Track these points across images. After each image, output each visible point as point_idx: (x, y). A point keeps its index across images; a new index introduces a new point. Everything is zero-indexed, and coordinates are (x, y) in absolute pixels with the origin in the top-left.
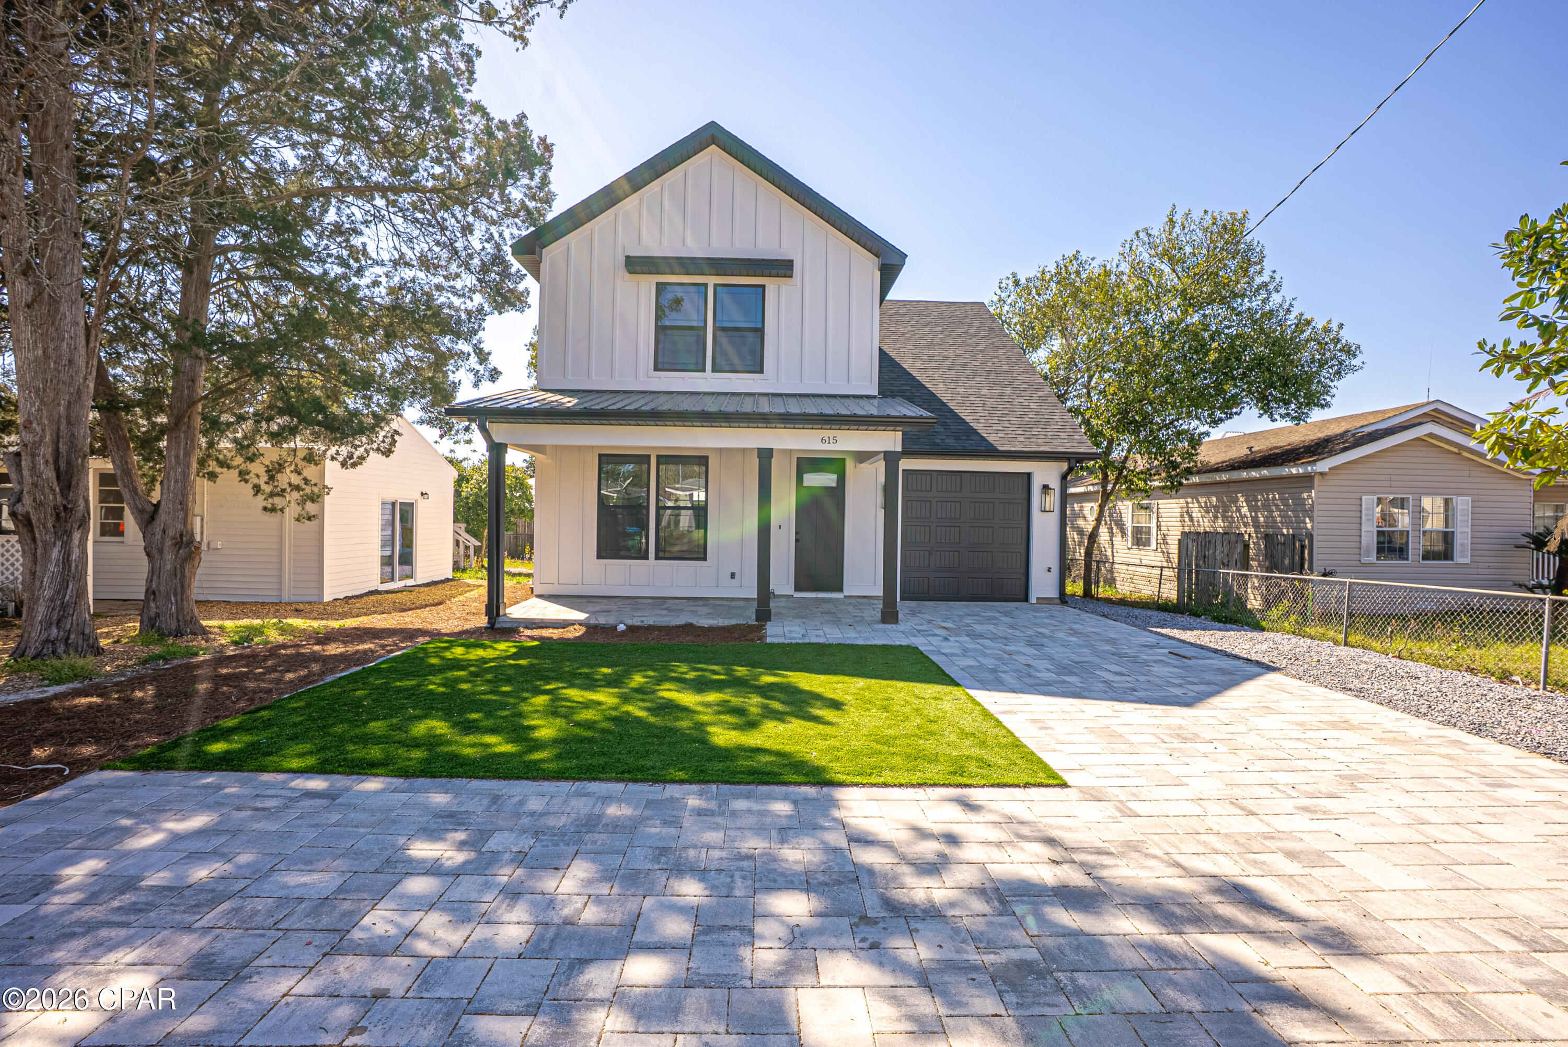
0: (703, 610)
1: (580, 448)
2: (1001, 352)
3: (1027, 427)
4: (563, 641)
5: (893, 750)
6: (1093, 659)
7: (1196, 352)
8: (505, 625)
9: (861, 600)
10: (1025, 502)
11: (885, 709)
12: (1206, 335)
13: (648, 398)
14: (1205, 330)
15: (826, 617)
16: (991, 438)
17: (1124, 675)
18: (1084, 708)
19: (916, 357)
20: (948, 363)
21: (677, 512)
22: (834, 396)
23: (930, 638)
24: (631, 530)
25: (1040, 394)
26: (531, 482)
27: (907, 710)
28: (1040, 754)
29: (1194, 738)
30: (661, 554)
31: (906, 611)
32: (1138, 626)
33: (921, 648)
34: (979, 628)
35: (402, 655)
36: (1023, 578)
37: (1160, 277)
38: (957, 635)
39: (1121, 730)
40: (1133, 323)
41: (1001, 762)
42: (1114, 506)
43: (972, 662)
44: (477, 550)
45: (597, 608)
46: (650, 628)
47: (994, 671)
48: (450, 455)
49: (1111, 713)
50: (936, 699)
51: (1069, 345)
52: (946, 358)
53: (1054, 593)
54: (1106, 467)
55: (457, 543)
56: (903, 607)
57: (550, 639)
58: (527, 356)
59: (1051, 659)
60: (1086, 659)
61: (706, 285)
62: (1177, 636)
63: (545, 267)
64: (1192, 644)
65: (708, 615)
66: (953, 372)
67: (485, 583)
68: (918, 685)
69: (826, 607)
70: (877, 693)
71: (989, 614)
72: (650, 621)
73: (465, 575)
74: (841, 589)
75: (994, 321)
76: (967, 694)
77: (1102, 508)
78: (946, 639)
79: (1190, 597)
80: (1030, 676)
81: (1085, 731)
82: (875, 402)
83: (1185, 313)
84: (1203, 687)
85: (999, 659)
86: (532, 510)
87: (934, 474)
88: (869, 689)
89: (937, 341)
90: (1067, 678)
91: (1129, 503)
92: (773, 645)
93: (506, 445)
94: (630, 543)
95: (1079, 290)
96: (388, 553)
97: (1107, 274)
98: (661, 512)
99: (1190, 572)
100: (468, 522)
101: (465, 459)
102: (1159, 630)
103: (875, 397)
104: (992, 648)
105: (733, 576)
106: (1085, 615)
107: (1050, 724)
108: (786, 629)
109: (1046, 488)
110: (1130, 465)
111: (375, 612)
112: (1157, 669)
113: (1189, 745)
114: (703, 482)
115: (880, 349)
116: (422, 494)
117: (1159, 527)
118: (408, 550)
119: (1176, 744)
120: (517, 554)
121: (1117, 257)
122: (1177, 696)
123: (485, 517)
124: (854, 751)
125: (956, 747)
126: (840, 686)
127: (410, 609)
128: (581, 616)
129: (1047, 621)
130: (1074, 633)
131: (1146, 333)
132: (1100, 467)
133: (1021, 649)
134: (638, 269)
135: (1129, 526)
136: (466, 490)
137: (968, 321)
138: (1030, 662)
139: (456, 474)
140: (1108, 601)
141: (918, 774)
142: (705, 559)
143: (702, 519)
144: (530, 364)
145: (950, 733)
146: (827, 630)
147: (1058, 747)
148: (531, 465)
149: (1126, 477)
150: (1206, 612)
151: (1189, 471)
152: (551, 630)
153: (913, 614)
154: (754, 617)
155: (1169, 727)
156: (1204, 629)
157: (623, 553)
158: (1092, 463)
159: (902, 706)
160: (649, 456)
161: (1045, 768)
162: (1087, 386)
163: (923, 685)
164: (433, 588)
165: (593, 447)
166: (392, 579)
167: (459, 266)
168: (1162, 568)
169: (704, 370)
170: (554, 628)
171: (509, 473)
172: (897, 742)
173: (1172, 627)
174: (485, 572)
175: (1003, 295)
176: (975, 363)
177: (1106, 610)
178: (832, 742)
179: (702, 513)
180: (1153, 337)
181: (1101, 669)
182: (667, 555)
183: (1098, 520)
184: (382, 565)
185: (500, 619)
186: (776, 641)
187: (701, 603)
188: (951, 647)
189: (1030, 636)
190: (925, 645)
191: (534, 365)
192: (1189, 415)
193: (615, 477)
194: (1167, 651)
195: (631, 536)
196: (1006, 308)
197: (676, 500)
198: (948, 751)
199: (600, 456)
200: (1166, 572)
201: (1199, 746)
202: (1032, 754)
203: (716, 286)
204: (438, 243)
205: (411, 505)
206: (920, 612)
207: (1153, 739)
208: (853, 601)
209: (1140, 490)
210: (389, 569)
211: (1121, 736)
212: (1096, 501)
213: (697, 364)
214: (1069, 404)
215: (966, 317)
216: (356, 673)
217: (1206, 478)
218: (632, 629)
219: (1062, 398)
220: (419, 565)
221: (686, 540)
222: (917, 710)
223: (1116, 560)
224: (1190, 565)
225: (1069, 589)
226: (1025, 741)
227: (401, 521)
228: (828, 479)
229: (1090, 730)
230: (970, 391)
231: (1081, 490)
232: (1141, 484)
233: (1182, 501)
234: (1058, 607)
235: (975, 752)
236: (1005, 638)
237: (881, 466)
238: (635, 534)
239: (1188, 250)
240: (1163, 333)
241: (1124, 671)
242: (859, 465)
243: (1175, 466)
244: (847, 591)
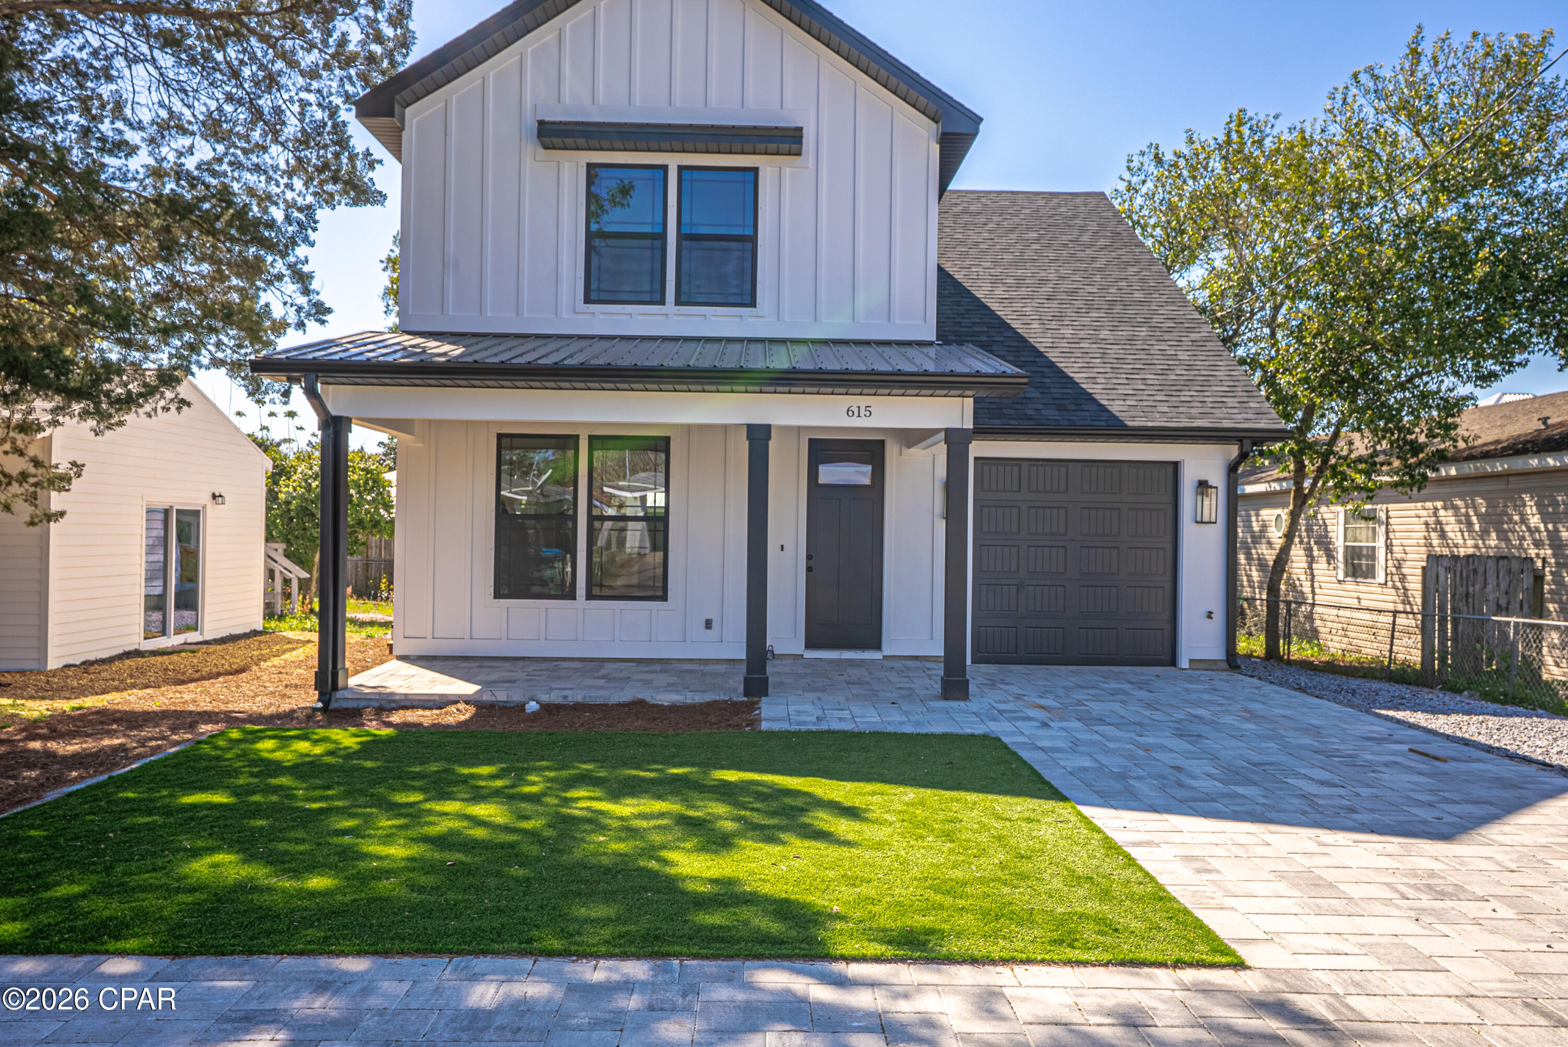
0: (662, 679)
1: (468, 423)
2: (1132, 270)
3: (1174, 389)
4: (438, 730)
5: (961, 903)
6: (1282, 758)
7: (1453, 265)
8: (345, 705)
9: (909, 663)
10: (1169, 508)
11: (948, 836)
12: (1469, 237)
13: (576, 345)
14: (1468, 230)
15: (856, 690)
16: (1116, 407)
17: (1335, 786)
18: (1269, 838)
19: (996, 281)
20: (1047, 289)
21: (621, 524)
22: (867, 343)
23: (1019, 724)
24: (547, 552)
25: (1194, 336)
26: (391, 476)
27: (984, 838)
28: (1199, 914)
29: (1458, 893)
30: (596, 591)
31: (981, 680)
32: (1358, 707)
33: (1006, 740)
34: (1096, 708)
35: (176, 754)
36: (1167, 627)
37: (1394, 144)
38: (1062, 719)
39: (1331, 875)
40: (1345, 222)
41: (1134, 924)
42: (1316, 513)
43: (1088, 763)
44: (304, 585)
45: (495, 676)
46: (578, 707)
47: (1122, 776)
48: (259, 435)
49: (1312, 847)
50: (1029, 820)
51: (1241, 258)
52: (1044, 281)
53: (1216, 652)
54: (1301, 452)
55: (271, 574)
56: (976, 674)
57: (418, 725)
58: (384, 279)
59: (1214, 758)
60: (1271, 759)
61: (665, 168)
62: (1423, 723)
63: (410, 136)
64: (1448, 737)
65: (669, 688)
66: (1055, 304)
67: (315, 637)
68: (1002, 799)
69: (855, 673)
70: (935, 811)
71: (1114, 685)
72: (577, 696)
73: (283, 625)
74: (878, 647)
75: (1120, 221)
76: (1079, 814)
77: (1294, 517)
78: (1045, 725)
79: (1443, 660)
80: (1181, 785)
81: (1271, 877)
82: (932, 351)
83: (1434, 203)
84: (1469, 808)
85: (1130, 757)
86: (392, 522)
87: (1025, 466)
88: (922, 803)
89: (1029, 254)
90: (1241, 790)
91: (1340, 509)
92: (771, 734)
93: (349, 420)
94: (548, 573)
95: (1257, 168)
96: (158, 591)
97: (1307, 143)
98: (597, 524)
99: (1443, 621)
100: (288, 542)
101: (286, 441)
102: (1391, 713)
103: (930, 344)
104: (1118, 740)
105: (708, 624)
106: (1268, 689)
107: (1215, 863)
108: (792, 708)
109: (1203, 486)
110: (1341, 447)
111: (133, 686)
112: (1387, 776)
113: (1449, 904)
114: (661, 477)
115: (940, 269)
116: (214, 497)
117: (1389, 547)
118: (189, 586)
119: (1426, 901)
120: (367, 592)
121: (1322, 117)
122: (1424, 822)
123: (316, 533)
124: (898, 904)
125: (1061, 900)
126: (877, 799)
127: (192, 680)
128: (469, 689)
129: (1206, 697)
130: (1253, 716)
131: (1369, 236)
132: (1291, 452)
133: (1165, 742)
134: (557, 141)
135: (1339, 543)
136: (285, 490)
137: (1079, 222)
138: (1180, 762)
139: (269, 465)
140: (1306, 665)
141: (1002, 943)
142: (664, 598)
143: (660, 536)
144: (388, 292)
145: (1052, 876)
146: (856, 710)
147: (1230, 901)
148: (391, 450)
149: (1334, 467)
150: (1470, 685)
151: (1442, 457)
152: (420, 712)
153: (992, 684)
154: (741, 689)
155: (1413, 873)
156: (1468, 713)
157: (536, 589)
158: (1279, 445)
159: (975, 832)
160: (577, 437)
161: (1208, 935)
162: (1271, 323)
163: (1008, 799)
164: (230, 647)
165: (488, 423)
166: (164, 632)
167: (264, 134)
168: (1395, 613)
169: (662, 302)
170: (424, 708)
171: (354, 461)
172: (968, 890)
173: (1414, 709)
174: (315, 620)
175: (1135, 180)
176: (1090, 289)
177: (1303, 680)
178: (864, 890)
179: (660, 526)
180: (1381, 243)
181: (1297, 775)
182: (606, 592)
183: (1289, 537)
184: (147, 609)
185: (339, 694)
186: (776, 727)
187: (658, 667)
188: (1053, 738)
189: (1180, 721)
190: (1012, 734)
191: (394, 293)
192: (1440, 368)
193: (525, 470)
194: (1405, 747)
195: (549, 562)
196: (1139, 201)
197: (621, 506)
198: (1049, 905)
199: (500, 436)
200: (1402, 620)
201: (1463, 906)
202: (1186, 912)
203: (681, 169)
204: (230, 98)
205: (196, 513)
206: (1003, 682)
207: (1388, 894)
208: (898, 664)
209: (1359, 488)
210: (156, 616)
211: (1331, 885)
212: (1284, 505)
213: (652, 292)
214: (1241, 352)
215: (1075, 217)
216: (98, 786)
217: (1470, 468)
218: (548, 709)
219: (1229, 342)
220: (207, 609)
221: (636, 568)
222: (1000, 838)
223: (1319, 599)
224: (1442, 609)
225: (1242, 646)
226: (1173, 891)
227: (179, 539)
228: (859, 474)
229: (1281, 876)
230: (1082, 334)
231: (1261, 488)
232: (1360, 479)
233: (1429, 505)
234: (1225, 675)
235: (1093, 907)
236: (1140, 724)
237: (941, 450)
238: (555, 558)
239: (1442, 98)
240: (1397, 236)
241: (1336, 779)
242: (906, 451)
243: (1416, 448)
244: (887, 650)
